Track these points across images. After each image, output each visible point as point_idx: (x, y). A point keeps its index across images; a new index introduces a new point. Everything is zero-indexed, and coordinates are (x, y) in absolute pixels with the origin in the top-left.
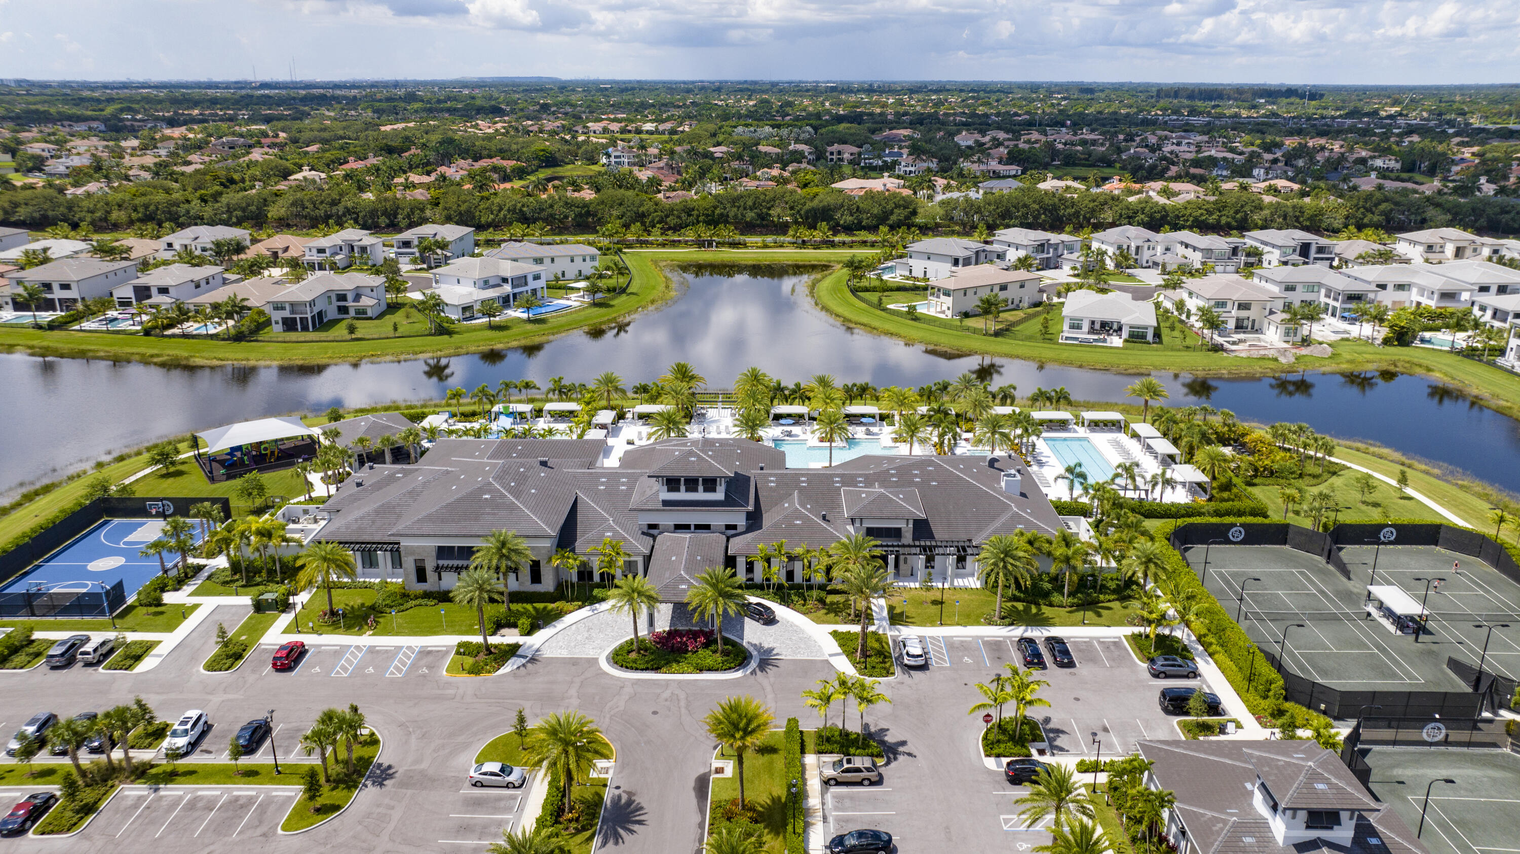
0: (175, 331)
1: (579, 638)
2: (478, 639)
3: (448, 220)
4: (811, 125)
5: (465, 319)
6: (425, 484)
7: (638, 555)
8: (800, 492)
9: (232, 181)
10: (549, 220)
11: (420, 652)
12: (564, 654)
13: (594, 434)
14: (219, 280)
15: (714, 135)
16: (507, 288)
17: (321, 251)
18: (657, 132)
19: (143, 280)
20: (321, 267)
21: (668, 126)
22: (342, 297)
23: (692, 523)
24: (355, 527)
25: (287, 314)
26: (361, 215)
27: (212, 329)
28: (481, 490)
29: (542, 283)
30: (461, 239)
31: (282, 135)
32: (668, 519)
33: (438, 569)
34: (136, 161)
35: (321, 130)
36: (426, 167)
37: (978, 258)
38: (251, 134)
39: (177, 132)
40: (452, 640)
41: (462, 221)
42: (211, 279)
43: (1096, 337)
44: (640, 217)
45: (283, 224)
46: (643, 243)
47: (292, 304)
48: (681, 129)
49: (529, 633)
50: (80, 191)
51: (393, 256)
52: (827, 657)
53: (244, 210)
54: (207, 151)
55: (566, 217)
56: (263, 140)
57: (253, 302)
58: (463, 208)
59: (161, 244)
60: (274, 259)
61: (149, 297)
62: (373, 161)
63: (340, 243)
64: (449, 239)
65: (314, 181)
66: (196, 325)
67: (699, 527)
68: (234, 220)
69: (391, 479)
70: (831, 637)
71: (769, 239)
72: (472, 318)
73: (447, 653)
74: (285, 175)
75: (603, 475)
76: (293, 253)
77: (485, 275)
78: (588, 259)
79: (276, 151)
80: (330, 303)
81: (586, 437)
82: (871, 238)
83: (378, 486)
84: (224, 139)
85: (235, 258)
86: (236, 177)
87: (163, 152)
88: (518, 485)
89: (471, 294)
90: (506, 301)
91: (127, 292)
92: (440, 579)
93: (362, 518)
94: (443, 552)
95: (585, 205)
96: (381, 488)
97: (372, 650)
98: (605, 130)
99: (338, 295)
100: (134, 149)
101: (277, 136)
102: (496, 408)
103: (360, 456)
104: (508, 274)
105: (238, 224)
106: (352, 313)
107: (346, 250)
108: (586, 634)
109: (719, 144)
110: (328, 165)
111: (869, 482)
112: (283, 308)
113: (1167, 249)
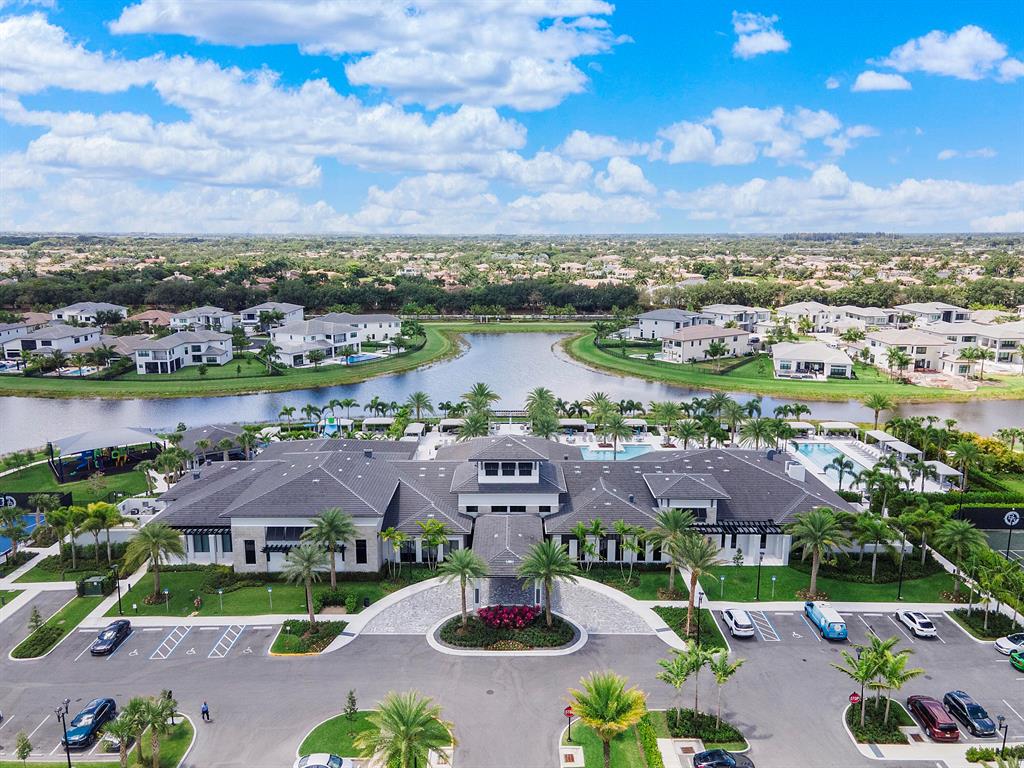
0: (54, 374)
1: (405, 615)
2: (304, 618)
3: (284, 301)
4: (545, 253)
5: (296, 365)
6: (256, 476)
7: (459, 534)
8: (604, 478)
10: (362, 302)
11: (245, 632)
12: (391, 631)
13: (408, 439)
14: (96, 338)
15: (477, 258)
17: (183, 321)
19: (30, 335)
21: (443, 255)
22: (196, 348)
23: (509, 505)
24: (189, 513)
26: (216, 298)
28: (311, 475)
29: (357, 341)
30: (294, 313)
31: (162, 258)
32: (485, 502)
33: (267, 550)
37: (694, 322)
40: (279, 619)
41: (294, 300)
42: (89, 337)
43: (804, 375)
45: (156, 308)
47: (155, 352)
49: (355, 610)
51: (240, 325)
52: (653, 633)
53: (124, 295)
55: (374, 302)
56: (147, 260)
57: (122, 351)
58: (296, 294)
59: (53, 316)
61: (35, 348)
63: (198, 315)
64: (285, 312)
65: (182, 280)
67: (514, 509)
68: (116, 300)
70: (654, 613)
71: (528, 317)
72: (301, 364)
73: (273, 632)
74: (161, 277)
75: (422, 465)
76: (161, 322)
77: (313, 332)
78: (393, 325)
80: (186, 352)
81: (401, 441)
82: (606, 314)
83: (214, 478)
88: (346, 471)
89: (301, 346)
90: (329, 352)
92: (268, 560)
93: (195, 505)
94: (272, 533)
95: (388, 292)
97: (196, 631)
98: (398, 257)
99: (193, 347)
101: (157, 258)
102: (322, 423)
104: (331, 333)
105: (120, 303)
106: (204, 360)
107: (203, 321)
108: (412, 612)
109: (481, 263)
110: (194, 273)
111: (666, 469)
112: (147, 355)
113: (838, 317)
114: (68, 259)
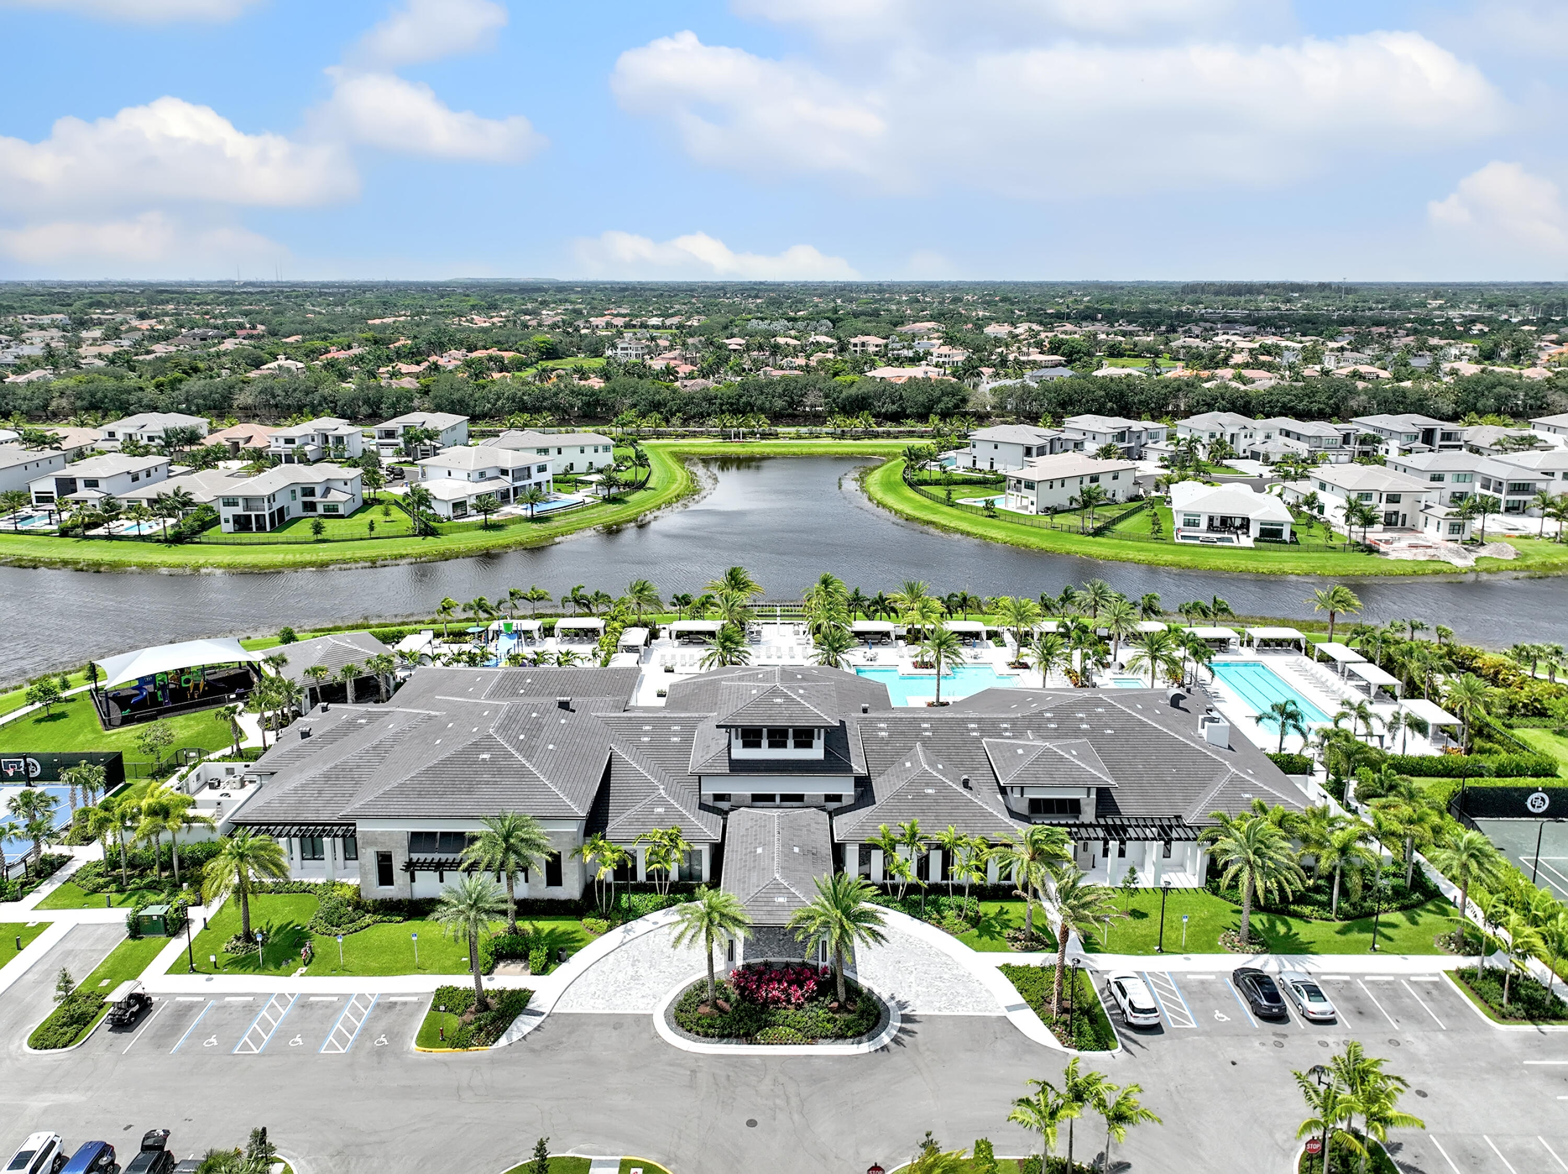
0: (101, 531)
1: (621, 977)
2: (465, 981)
3: (439, 408)
4: (828, 318)
5: (456, 517)
6: (397, 738)
7: (702, 842)
8: (924, 744)
9: (196, 370)
10: (555, 408)
11: (378, 1005)
12: (599, 1007)
13: (623, 661)
14: (163, 471)
15: (726, 328)
16: (506, 483)
17: (289, 441)
18: (663, 327)
19: (69, 471)
20: (289, 459)
21: (675, 320)
22: (308, 491)
23: (778, 792)
24: (292, 800)
25: (239, 510)
26: (339, 403)
27: (146, 529)
28: (477, 747)
29: (547, 476)
30: (453, 428)
31: (261, 328)
32: (743, 787)
33: (411, 867)
34: (95, 350)
35: (304, 322)
36: (414, 355)
37: (1053, 447)
38: (225, 326)
39: (145, 325)
40: (430, 983)
41: (454, 407)
42: (153, 471)
43: (1219, 536)
44: (656, 406)
45: (249, 414)
46: (659, 435)
47: (247, 499)
48: (689, 323)
49: (544, 970)
50: (22, 379)
51: (374, 448)
52: (1005, 1013)
53: (205, 398)
54: (176, 341)
55: (572, 406)
56: (238, 332)
57: (200, 497)
58: (456, 396)
59: (100, 433)
60: (234, 451)
61: (75, 491)
62: (356, 351)
63: (312, 432)
64: (440, 429)
65: (289, 370)
66: (128, 524)
67: (785, 798)
68: (193, 408)
69: (351, 726)
70: (1001, 975)
71: (803, 430)
72: (465, 515)
73: (420, 1004)
74: (257, 364)
75: (646, 721)
76: (256, 443)
77: (481, 466)
78: (600, 449)
79: (252, 342)
80: (294, 498)
81: (612, 665)
82: (920, 427)
83: (333, 736)
84: (196, 330)
85: (187, 449)
86: (201, 365)
87: (126, 343)
88: (530, 737)
89: (464, 488)
90: (505, 497)
91: (48, 485)
92: (413, 879)
93: (303, 786)
94: (418, 840)
95: (593, 393)
96: (335, 740)
97: (304, 1004)
98: (609, 325)
99: (303, 489)
100: (95, 340)
101: (254, 328)
102: (494, 626)
103: (312, 690)
104: (508, 465)
105: (198, 413)
106: (320, 510)
107: (318, 441)
108: (631, 971)
109: (732, 336)
110: (307, 356)
111: (1018, 729)
112: (235, 504)
113: (1268, 437)
114: (127, 332)
